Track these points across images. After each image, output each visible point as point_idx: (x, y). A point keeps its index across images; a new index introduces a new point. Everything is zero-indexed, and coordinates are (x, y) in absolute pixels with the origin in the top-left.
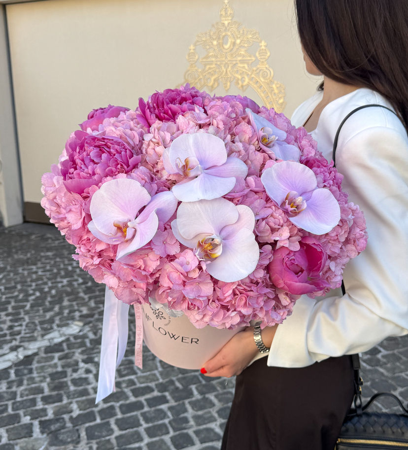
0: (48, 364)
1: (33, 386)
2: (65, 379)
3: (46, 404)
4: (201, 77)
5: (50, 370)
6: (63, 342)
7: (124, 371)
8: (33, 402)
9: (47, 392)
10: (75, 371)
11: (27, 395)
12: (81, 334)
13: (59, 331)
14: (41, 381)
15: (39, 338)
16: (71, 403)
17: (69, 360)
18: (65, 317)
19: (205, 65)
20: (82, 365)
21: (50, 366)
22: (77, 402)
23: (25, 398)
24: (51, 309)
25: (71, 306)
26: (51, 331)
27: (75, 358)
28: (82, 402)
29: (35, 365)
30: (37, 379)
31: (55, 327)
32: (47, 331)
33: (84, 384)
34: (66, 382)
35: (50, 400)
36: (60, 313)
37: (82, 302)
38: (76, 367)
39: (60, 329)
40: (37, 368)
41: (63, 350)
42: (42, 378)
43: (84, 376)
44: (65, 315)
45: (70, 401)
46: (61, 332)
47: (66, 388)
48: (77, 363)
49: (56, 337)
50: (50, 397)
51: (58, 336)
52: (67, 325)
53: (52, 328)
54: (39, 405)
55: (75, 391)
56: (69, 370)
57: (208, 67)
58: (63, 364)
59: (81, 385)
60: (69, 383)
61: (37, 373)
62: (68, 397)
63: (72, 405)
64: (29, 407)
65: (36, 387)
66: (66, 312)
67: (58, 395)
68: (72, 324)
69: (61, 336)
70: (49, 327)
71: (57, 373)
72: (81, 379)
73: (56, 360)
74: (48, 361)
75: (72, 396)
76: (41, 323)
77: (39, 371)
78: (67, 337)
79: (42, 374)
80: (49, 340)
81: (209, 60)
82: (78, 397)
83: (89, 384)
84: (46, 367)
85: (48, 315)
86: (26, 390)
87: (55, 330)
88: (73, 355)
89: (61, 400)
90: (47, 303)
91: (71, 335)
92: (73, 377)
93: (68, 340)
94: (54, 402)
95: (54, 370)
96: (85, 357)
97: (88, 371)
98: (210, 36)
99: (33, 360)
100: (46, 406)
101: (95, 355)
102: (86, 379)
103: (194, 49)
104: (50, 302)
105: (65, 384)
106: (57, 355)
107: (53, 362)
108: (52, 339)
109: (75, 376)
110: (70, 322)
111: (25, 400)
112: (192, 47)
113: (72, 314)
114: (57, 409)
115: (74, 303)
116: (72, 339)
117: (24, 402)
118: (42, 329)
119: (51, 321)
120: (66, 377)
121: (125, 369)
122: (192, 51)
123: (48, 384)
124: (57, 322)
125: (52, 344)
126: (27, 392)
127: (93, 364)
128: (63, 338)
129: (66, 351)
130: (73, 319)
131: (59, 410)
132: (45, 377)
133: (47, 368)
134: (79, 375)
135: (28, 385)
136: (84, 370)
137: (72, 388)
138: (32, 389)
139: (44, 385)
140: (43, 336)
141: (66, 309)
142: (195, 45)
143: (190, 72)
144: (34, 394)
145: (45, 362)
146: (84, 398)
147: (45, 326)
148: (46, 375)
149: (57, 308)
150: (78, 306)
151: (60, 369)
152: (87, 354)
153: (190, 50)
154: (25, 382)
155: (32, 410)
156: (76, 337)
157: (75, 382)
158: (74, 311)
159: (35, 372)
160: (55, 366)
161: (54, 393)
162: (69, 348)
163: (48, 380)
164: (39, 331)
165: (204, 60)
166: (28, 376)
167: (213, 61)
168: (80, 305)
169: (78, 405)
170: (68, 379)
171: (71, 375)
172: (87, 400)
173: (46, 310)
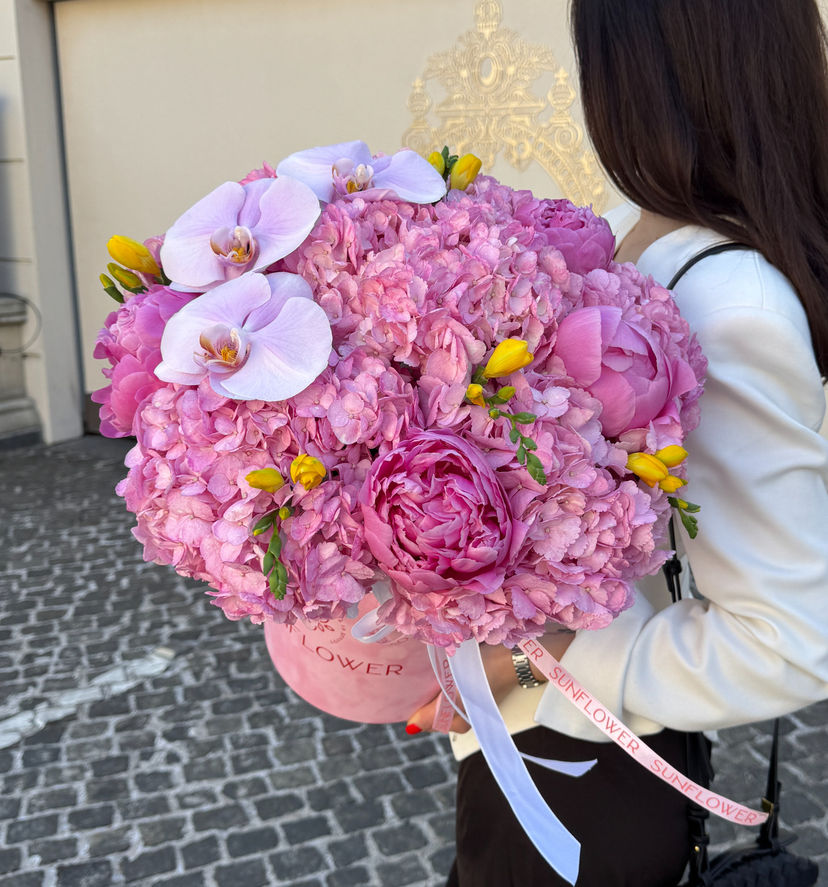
0: (92, 739)
1: (57, 787)
2: (123, 775)
3: (77, 830)
5: (96, 754)
6: (129, 691)
7: (246, 759)
8: (52, 823)
9: (82, 802)
10: (146, 756)
11: (41, 809)
12: (169, 674)
13: (125, 668)
14: (74, 778)
15: (83, 683)
16: (129, 828)
17: (137, 733)
18: (141, 637)
20: (161, 743)
21: (97, 745)
22: (142, 826)
23: (37, 815)
24: (115, 620)
25: (157, 613)
26: (110, 666)
27: (148, 728)
28: (152, 827)
29: (67, 742)
30: (67, 773)
31: (118, 659)
32: (100, 667)
33: (161, 787)
34: (124, 782)
35: (87, 822)
36: (132, 629)
37: (180, 604)
38: (149, 749)
39: (127, 663)
40: (69, 749)
42: (76, 772)
43: (163, 768)
44: (142, 632)
45: (127, 823)
46: (129, 671)
47: (124, 794)
48: (152, 739)
49: (117, 680)
50: (87, 813)
51: (122, 679)
52: (141, 655)
53: (111, 661)
54: (63, 832)
55: (140, 801)
56: (134, 755)
58: (124, 741)
59: (154, 789)
60: (131, 784)
61: (69, 760)
62: (125, 816)
63: (129, 833)
64: (42, 835)
65: (61, 790)
66: (145, 625)
67: (104, 809)
68: (153, 652)
69: (127, 678)
70: (106, 659)
71: (109, 759)
72: (155, 774)
73: (110, 733)
74: (94, 734)
75: (132, 814)
76: (92, 649)
77: (73, 755)
78: (139, 681)
79: (78, 762)
80: (102, 687)
82: (144, 815)
83: (171, 786)
84: (88, 747)
85: (108, 633)
86: (40, 796)
87: (117, 666)
88: (146, 723)
89: (108, 822)
90: (109, 607)
91: (148, 677)
92: (139, 771)
93: (140, 687)
94: (94, 826)
95: (104, 754)
96: (170, 726)
97: (172, 758)
99: (63, 730)
100: (77, 835)
101: (190, 723)
102: (166, 775)
104: (115, 605)
105: (121, 786)
106: (113, 721)
107: (102, 737)
108: (109, 685)
109: (146, 767)
110: (148, 648)
111: (37, 819)
113: (156, 631)
114: (98, 840)
115: (163, 607)
116: (149, 687)
117: (34, 825)
118: (92, 662)
119: (112, 645)
120: (125, 769)
121: (248, 755)
123: (88, 786)
124: (124, 647)
125: (107, 697)
126: (42, 802)
127: (185, 743)
128: (131, 684)
129: (134, 713)
130: (156, 642)
131: (104, 841)
132: (82, 770)
133: (89, 751)
134: (153, 766)
135: (47, 785)
136: (164, 754)
137: (135, 795)
138: (53, 794)
139: (80, 787)
140: (91, 677)
141: (144, 619)
142: (424, 78)
144: (55, 807)
145: (87, 736)
146: (157, 818)
147: (99, 656)
148: (86, 763)
149: (126, 619)
150: (171, 615)
151: (115, 752)
152: (175, 721)
154: (42, 779)
155: (47, 842)
156: (157, 682)
157: (143, 781)
158: (161, 625)
159: (64, 757)
160: (108, 744)
161: (98, 805)
162: (139, 706)
163: (89, 775)
164: (84, 668)
166: (50, 766)
168: (173, 612)
169: (142, 833)
170: (129, 776)
171: (137, 767)
172: (163, 823)
173: (105, 623)
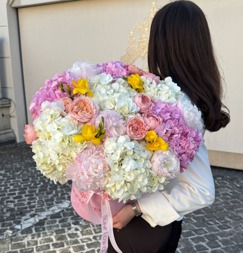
0: (53, 225)
1: (47, 237)
2: (64, 234)
3: (55, 248)
4: (137, 51)
5: (55, 228)
6: (60, 212)
7: (97, 230)
8: (48, 247)
9: (55, 241)
10: (69, 229)
11: (44, 243)
12: (70, 207)
13: (57, 206)
14: (51, 235)
15: (46, 210)
16: (69, 247)
17: (65, 223)
18: (59, 197)
19: (140, 43)
20: (73, 226)
21: (55, 226)
22: (73, 247)
24: (51, 193)
25: (62, 191)
26: (53, 205)
27: (68, 222)
28: (76, 247)
29: (46, 226)
30: (48, 234)
31: (55, 204)
32: (50, 206)
33: (75, 237)
34: (65, 236)
35: (57, 246)
36: (56, 195)
37: (68, 188)
38: (70, 227)
39: (57, 204)
40: (47, 227)
41: (61, 217)
42: (51, 233)
43: (75, 232)
44: (59, 196)
45: (68, 246)
46: (58, 206)
47: (65, 239)
48: (70, 225)
49: (56, 209)
50: (56, 244)
51: (57, 209)
52: (61, 202)
53: (53, 204)
54: (51, 249)
55: (71, 241)
56: (66, 229)
57: (141, 44)
58: (62, 225)
59: (74, 238)
60: (67, 236)
61: (48, 230)
62: (67, 244)
63: (70, 249)
64: (46, 249)
65: (48, 238)
66: (60, 194)
67: (61, 243)
68: (64, 201)
69: (59, 208)
70: (51, 203)
71: (59, 230)
72: (73, 234)
73: (57, 223)
74: (53, 223)
75: (69, 244)
76: (46, 201)
77: (49, 229)
78: (62, 209)
79: (51, 231)
80: (52, 211)
81: (142, 40)
82: (73, 244)
83: (78, 237)
84: (52, 227)
85: (50, 196)
86: (42, 240)
87: (55, 205)
88: (67, 220)
89: (63, 246)
90: (48, 189)
91: (64, 208)
92: (68, 233)
93: (63, 211)
94: (59, 247)
95: (57, 229)
96: (74, 221)
97: (77, 229)
98: (143, 25)
99: (44, 222)
100: (55, 249)
101: (79, 220)
102: (76, 234)
103: (133, 34)
104: (50, 189)
105: (64, 237)
106: (58, 220)
107: (56, 224)
108: (54, 210)
109: (70, 232)
110: (63, 200)
111: (43, 245)
112: (132, 32)
113: (63, 196)
114: (62, 251)
115: (64, 189)
116: (65, 210)
117: (43, 247)
118: (47, 204)
119: (52, 200)
120: (65, 232)
121: (98, 229)
122: (132, 35)
123: (55, 237)
124: (55, 200)
125: (54, 214)
126: (43, 241)
127: (79, 225)
128: (60, 210)
129: (63, 218)
130: (64, 199)
131: (63, 251)
132: (53, 233)
133: (53, 228)
135: (43, 237)
136: (74, 229)
137: (69, 239)
138: (46, 239)
139: (53, 237)
140: (48, 208)
141: (59, 193)
142: (134, 31)
143: (130, 48)
144: (48, 242)
145: (52, 224)
146: (76, 245)
147: (49, 202)
148: (53, 231)
149: (54, 192)
150: (66, 191)
151: (60, 228)
152: (75, 220)
153: (131, 34)
154: (42, 235)
155: (48, 251)
156: (67, 209)
157: (70, 235)
158: (64, 194)
159: (46, 229)
160: (58, 226)
161: (59, 242)
162: (64, 216)
163: (55, 234)
164: (45, 206)
165: (139, 40)
166: (43, 232)
167: (145, 41)
168: (67, 191)
169: (73, 249)
170: (66, 234)
171: (67, 232)
172: (78, 246)
173: (48, 193)
